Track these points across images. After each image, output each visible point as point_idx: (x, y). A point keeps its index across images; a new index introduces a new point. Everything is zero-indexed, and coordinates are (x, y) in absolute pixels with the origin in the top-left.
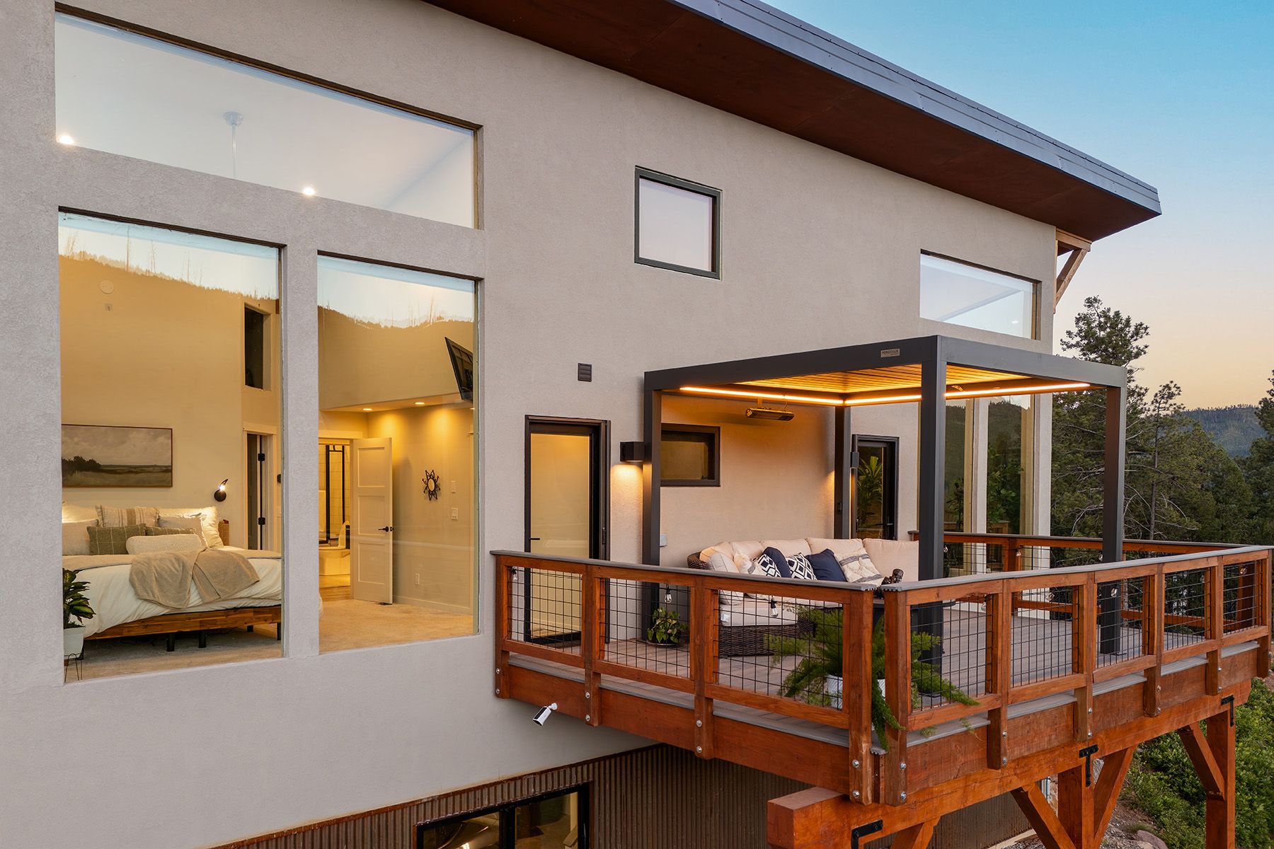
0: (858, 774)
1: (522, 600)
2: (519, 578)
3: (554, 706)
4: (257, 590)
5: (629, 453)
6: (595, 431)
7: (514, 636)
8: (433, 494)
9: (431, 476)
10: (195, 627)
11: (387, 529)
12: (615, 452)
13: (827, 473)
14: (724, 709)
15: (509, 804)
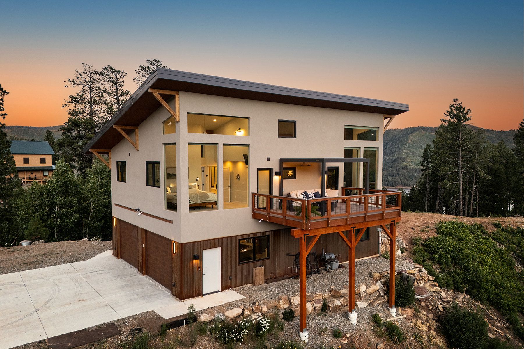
0: (303, 225)
1: (257, 201)
2: (256, 197)
3: (262, 219)
4: (209, 199)
5: (277, 174)
6: (271, 170)
7: (255, 207)
8: (239, 179)
9: (238, 175)
10: (198, 206)
11: (228, 186)
12: (274, 173)
13: (320, 176)
14: (287, 218)
15: (254, 237)
